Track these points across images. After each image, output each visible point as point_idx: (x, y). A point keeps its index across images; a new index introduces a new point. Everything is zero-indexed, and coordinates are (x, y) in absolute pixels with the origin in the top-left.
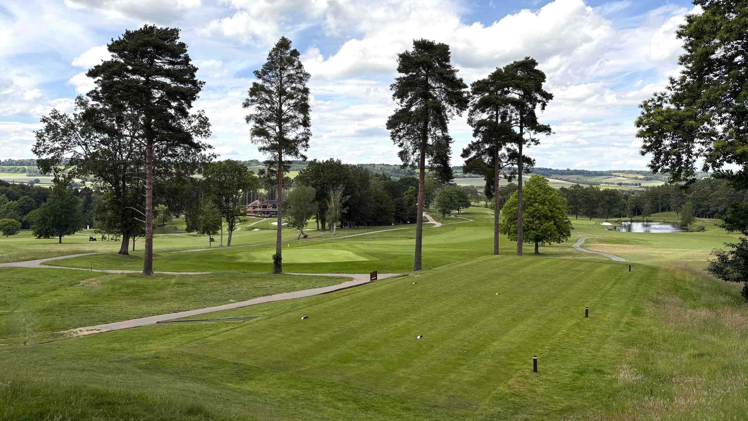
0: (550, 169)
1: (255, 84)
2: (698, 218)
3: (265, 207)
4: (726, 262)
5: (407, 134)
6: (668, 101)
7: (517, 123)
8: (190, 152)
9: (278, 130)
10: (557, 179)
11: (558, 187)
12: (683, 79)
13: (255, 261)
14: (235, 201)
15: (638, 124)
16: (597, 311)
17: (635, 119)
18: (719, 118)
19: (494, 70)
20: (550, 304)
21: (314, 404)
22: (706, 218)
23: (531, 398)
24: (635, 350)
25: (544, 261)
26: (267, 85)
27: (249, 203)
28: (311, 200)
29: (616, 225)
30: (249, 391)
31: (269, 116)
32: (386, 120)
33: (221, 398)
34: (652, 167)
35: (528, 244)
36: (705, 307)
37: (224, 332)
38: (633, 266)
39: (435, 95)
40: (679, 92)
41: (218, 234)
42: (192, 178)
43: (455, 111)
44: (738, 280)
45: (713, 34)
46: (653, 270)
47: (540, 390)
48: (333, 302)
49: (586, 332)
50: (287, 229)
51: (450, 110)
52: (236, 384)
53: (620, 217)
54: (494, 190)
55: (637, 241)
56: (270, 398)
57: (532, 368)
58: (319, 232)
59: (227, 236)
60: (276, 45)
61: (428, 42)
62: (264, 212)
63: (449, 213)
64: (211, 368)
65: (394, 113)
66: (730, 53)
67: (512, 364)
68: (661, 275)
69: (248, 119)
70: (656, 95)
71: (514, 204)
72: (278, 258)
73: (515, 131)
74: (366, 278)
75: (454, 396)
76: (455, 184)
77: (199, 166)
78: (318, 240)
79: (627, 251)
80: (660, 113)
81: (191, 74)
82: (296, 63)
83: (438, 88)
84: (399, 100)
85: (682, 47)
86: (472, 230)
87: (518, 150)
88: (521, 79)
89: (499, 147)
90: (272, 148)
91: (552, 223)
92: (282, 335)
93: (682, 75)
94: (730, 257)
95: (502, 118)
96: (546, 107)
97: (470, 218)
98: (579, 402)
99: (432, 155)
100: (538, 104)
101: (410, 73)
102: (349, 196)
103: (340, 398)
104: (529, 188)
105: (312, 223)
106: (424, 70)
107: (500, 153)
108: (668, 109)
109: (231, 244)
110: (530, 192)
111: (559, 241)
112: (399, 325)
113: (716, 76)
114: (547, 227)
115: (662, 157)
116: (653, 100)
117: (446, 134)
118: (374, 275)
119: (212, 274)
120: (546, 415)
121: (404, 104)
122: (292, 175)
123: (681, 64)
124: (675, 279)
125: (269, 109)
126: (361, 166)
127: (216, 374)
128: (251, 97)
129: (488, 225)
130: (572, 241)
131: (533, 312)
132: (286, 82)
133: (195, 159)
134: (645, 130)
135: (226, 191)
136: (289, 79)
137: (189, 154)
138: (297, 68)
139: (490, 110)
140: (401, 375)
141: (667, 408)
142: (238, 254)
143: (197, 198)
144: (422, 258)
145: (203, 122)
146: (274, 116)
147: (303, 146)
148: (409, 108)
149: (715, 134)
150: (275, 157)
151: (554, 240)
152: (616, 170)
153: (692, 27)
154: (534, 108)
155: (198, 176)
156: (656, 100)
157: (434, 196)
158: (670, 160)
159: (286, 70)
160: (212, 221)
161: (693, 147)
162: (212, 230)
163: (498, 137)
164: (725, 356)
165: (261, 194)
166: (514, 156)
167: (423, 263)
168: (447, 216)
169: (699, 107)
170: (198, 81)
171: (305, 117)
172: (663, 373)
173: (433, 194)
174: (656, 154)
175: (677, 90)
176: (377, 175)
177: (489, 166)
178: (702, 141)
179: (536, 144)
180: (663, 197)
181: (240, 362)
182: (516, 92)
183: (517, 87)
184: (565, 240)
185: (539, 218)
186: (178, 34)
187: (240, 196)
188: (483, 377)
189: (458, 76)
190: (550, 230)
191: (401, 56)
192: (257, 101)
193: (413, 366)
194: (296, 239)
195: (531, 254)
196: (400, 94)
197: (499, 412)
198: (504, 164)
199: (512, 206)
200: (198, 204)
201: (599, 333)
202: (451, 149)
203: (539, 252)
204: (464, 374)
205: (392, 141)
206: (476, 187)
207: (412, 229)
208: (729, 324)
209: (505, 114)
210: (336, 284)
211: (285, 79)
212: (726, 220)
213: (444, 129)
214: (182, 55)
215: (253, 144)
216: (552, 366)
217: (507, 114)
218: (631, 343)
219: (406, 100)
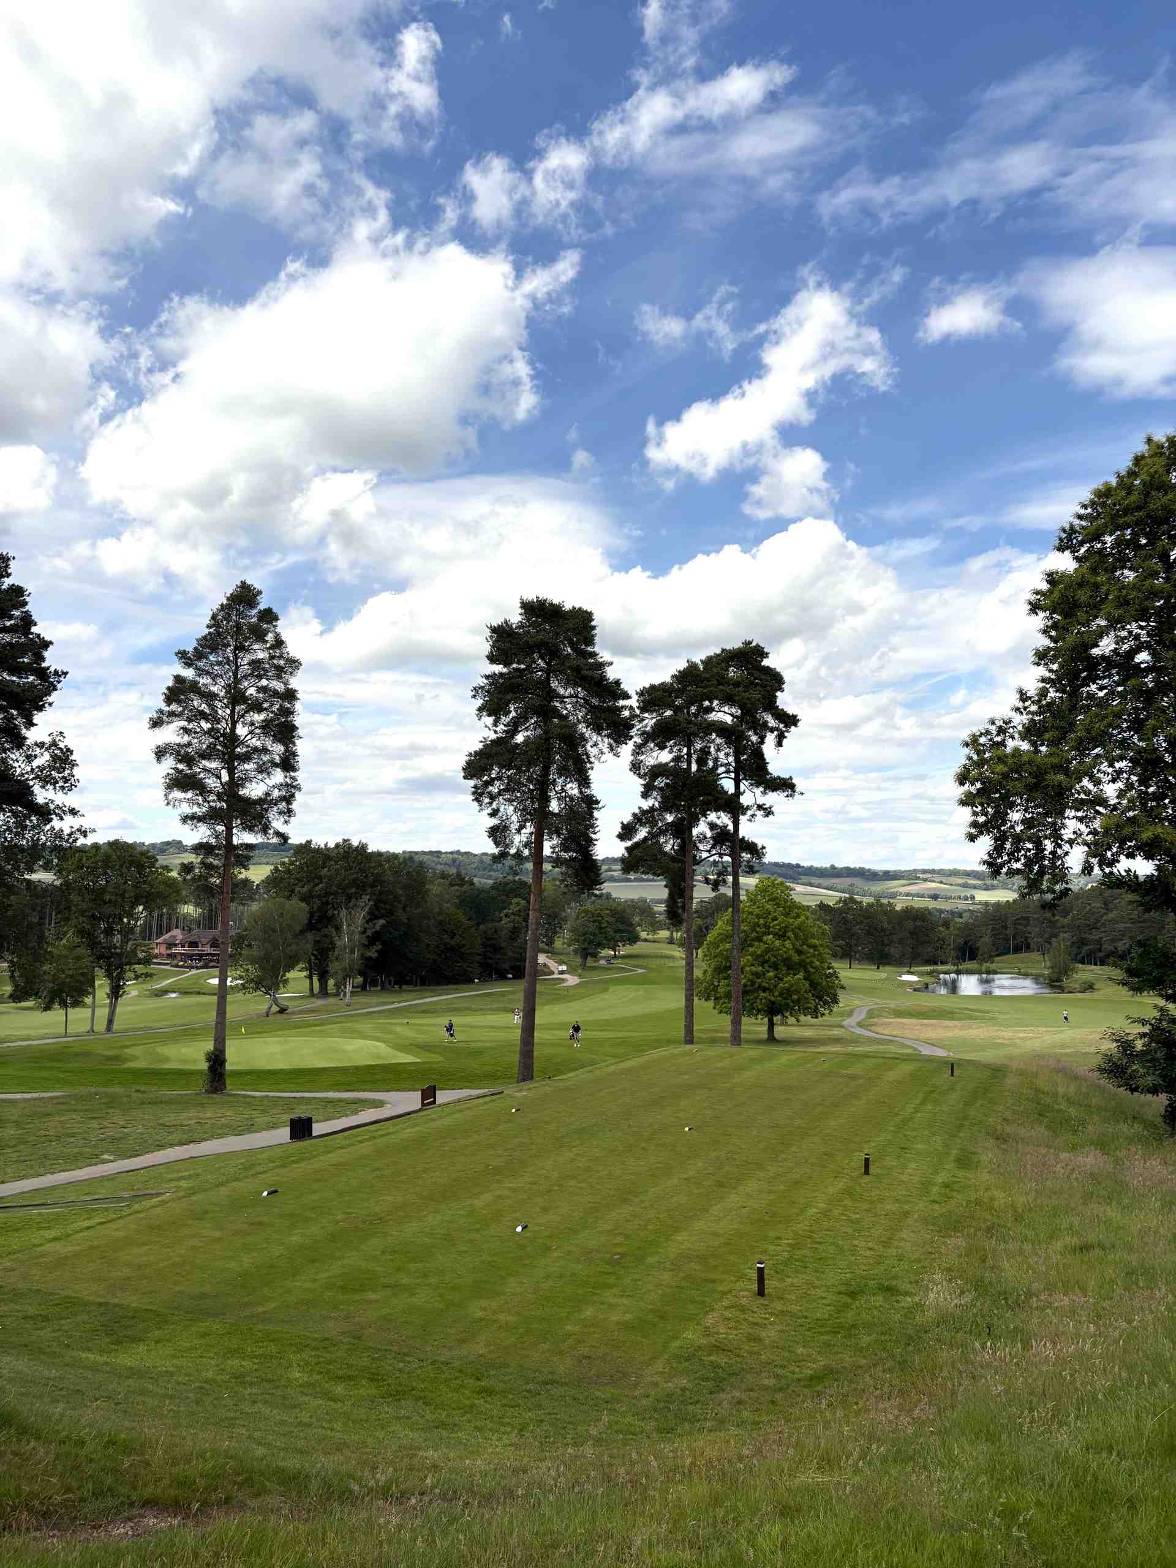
0: (798, 866)
1: (178, 679)
2: (1080, 966)
3: (192, 944)
4: (1131, 1054)
5: (506, 790)
6: (1016, 736)
7: (728, 772)
8: (28, 822)
9: (225, 777)
10: (811, 885)
11: (813, 903)
12: (1043, 693)
13: (166, 1066)
14: (127, 932)
15: (962, 779)
16: (890, 1161)
17: (956, 768)
18: (1110, 770)
19: (682, 665)
20: (794, 1149)
21: (279, 1392)
22: (1096, 964)
23: (751, 1353)
24: (958, 1242)
25: (783, 1057)
26: (205, 680)
27: (159, 934)
28: (298, 928)
29: (928, 979)
30: (131, 1368)
31: (208, 747)
32: (462, 761)
33: (61, 1389)
34: (989, 864)
35: (752, 1020)
36: (1092, 1147)
37: (81, 1231)
38: (959, 1065)
39: (565, 712)
40: (1037, 718)
41: (84, 1005)
42: (29, 882)
43: (606, 745)
44: (1154, 1090)
45: (1095, 609)
46: (997, 1071)
47: (770, 1334)
48: (334, 1157)
49: (866, 1206)
50: (241, 994)
51: (596, 744)
52: (102, 1352)
53: (936, 964)
54: (683, 907)
55: (968, 1012)
56: (179, 1383)
57: (755, 1287)
58: (314, 1000)
59: (107, 1010)
60: (228, 599)
61: (551, 604)
62: (190, 957)
63: (594, 955)
64: (46, 1319)
65: (481, 746)
66: (1126, 646)
67: (713, 1281)
68: (1011, 1081)
69: (160, 753)
70: (993, 723)
71: (726, 937)
72: (217, 1060)
73: (726, 788)
74: (411, 1100)
75: (589, 1357)
76: (608, 896)
77: (46, 854)
78: (310, 1018)
79: (950, 1034)
80: (1001, 759)
81: (34, 654)
82: (270, 637)
83: (571, 696)
84: (490, 720)
85: (1040, 631)
86: (641, 993)
87: (731, 827)
88: (737, 684)
89: (694, 821)
90: (211, 817)
91: (801, 976)
92: (217, 1234)
93: (1041, 685)
94: (1139, 1045)
95: (698, 762)
96: (785, 742)
97: (637, 967)
98: (847, 1358)
99: (558, 836)
100: (768, 734)
101: (514, 666)
102: (382, 922)
103: (341, 1373)
104: (754, 904)
105: (297, 978)
106: (543, 659)
107: (695, 832)
108: (1016, 750)
109: (115, 1027)
110: (757, 911)
111: (815, 1014)
112: (478, 1203)
113: (1101, 688)
114: (792, 986)
115: (1008, 846)
116: (988, 732)
117: (588, 791)
118: (429, 1094)
119: (63, 1097)
120: (781, 1389)
121: (501, 728)
122: (257, 873)
123: (1038, 664)
124: (1038, 1091)
125: (209, 732)
126: (409, 858)
127: (54, 1331)
128: (169, 705)
129: (674, 980)
130: (842, 1014)
131: (760, 1166)
132: (245, 677)
133: (38, 839)
134: (974, 792)
135: (108, 910)
136: (254, 669)
137: (25, 827)
138: (272, 647)
139: (675, 744)
140: (480, 1314)
141: (1017, 1364)
142: (126, 1050)
143: (41, 924)
144: (535, 1054)
145: (59, 758)
146: (219, 748)
147: (281, 813)
148: (512, 737)
149: (1101, 801)
150: (217, 837)
151: (806, 1011)
152: (926, 868)
153: (1056, 595)
154: (762, 742)
155: (42, 876)
156: (995, 733)
157: (565, 920)
158: (1023, 852)
159: (247, 650)
160: (72, 976)
161: (1063, 826)
162: (72, 997)
163: (692, 799)
164: (1130, 1249)
165: (186, 916)
166: (723, 838)
167: (537, 1066)
168: (590, 962)
169: (1073, 749)
170: (52, 669)
171: (287, 750)
172: (1013, 1288)
173: (564, 915)
174: (996, 839)
175: (1032, 713)
176: (443, 876)
177: (673, 859)
178: (1080, 814)
179: (767, 816)
180: (1016, 923)
181: (116, 1301)
182: (726, 709)
183: (728, 700)
184: (827, 1012)
185: (775, 967)
186: (7, 566)
187: (137, 920)
188: (651, 1311)
189: (611, 674)
190: (797, 992)
191: (494, 630)
192: (181, 714)
193: (504, 1294)
194: (259, 1016)
195: (759, 1042)
196: (493, 707)
197: (683, 1390)
198: (704, 855)
199: (721, 941)
200: (41, 938)
201: (890, 1207)
202: (598, 823)
203: (777, 1035)
204: (612, 1306)
205: (476, 804)
206: (651, 900)
207: (514, 990)
208: (1139, 1182)
209: (704, 754)
210: (347, 1116)
211: (245, 669)
212: (1130, 972)
213: (584, 781)
214: (16, 613)
215: (170, 807)
216: (796, 1281)
217: (709, 753)
218: (952, 1225)
219: (505, 720)
